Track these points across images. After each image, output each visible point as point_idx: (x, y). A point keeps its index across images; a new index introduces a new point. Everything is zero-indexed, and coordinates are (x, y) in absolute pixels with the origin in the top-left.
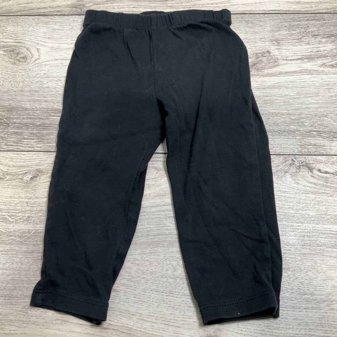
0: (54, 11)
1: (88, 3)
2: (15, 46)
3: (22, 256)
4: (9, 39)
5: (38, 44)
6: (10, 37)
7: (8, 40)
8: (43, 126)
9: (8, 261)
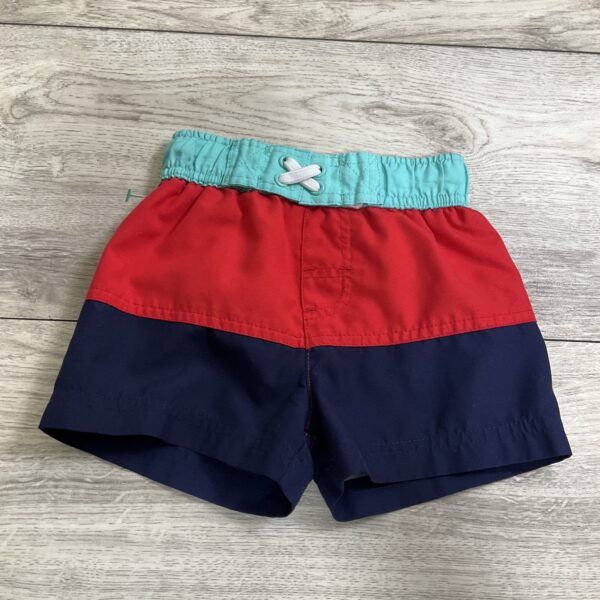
0: (490, 39)
1: (555, 25)
2: (434, 112)
3: (557, 551)
4: (418, 95)
5: (479, 109)
6: (419, 92)
7: (417, 99)
8: (537, 287)
9: (533, 560)
